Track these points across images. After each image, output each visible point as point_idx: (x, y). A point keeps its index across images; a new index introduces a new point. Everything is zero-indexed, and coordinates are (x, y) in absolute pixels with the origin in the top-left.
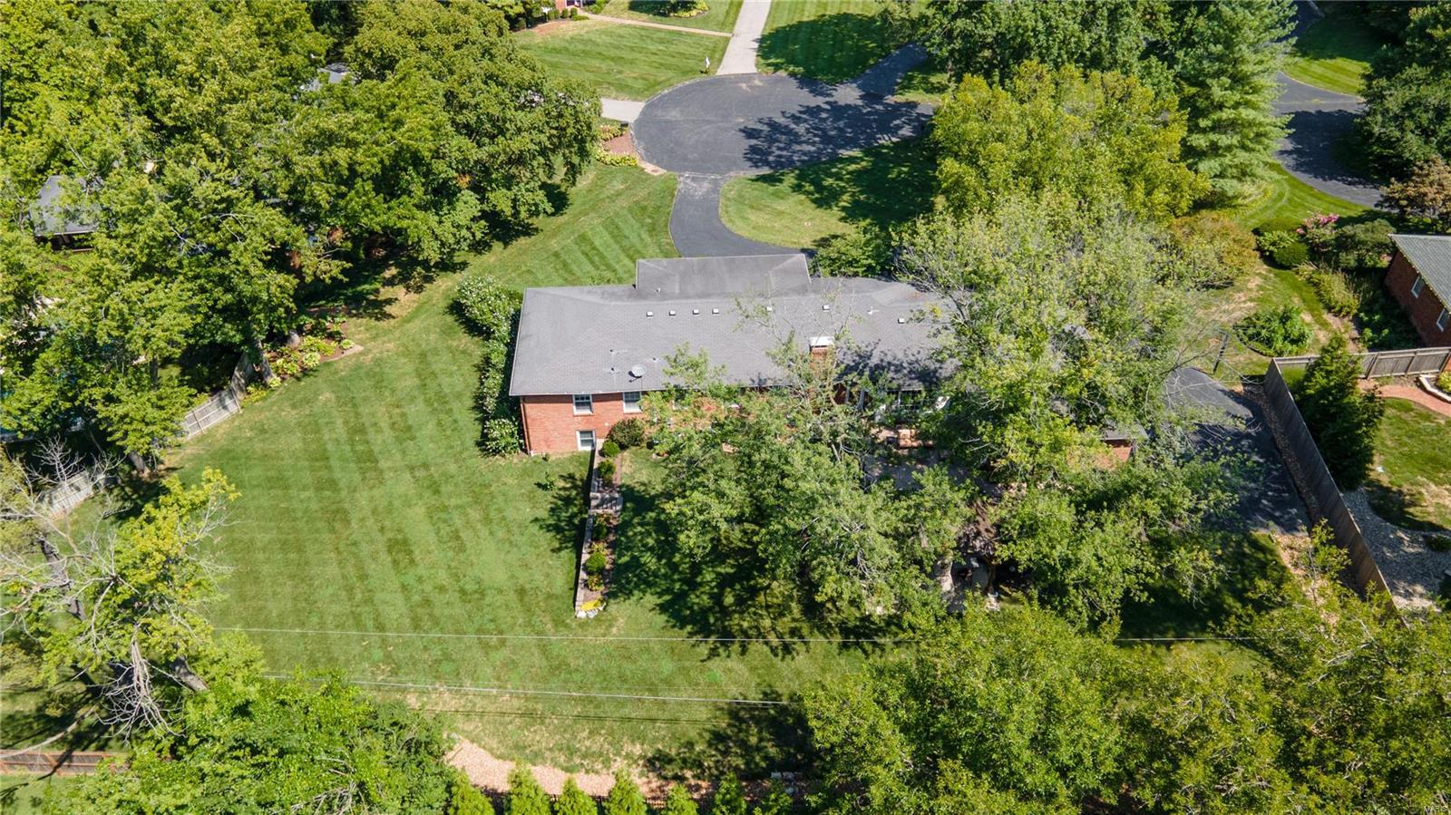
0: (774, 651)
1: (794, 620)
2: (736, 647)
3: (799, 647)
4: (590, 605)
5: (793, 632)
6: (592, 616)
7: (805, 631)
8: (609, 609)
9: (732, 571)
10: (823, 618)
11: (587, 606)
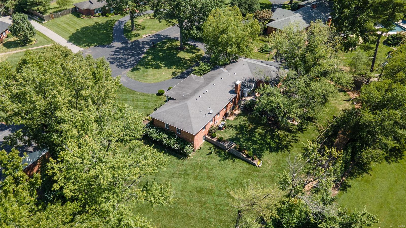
0: (295, 142)
1: (290, 135)
2: (290, 147)
3: (297, 138)
4: (259, 163)
5: (293, 137)
6: (262, 164)
7: (294, 135)
8: (263, 160)
9: (270, 136)
10: (293, 131)
11: (258, 163)
